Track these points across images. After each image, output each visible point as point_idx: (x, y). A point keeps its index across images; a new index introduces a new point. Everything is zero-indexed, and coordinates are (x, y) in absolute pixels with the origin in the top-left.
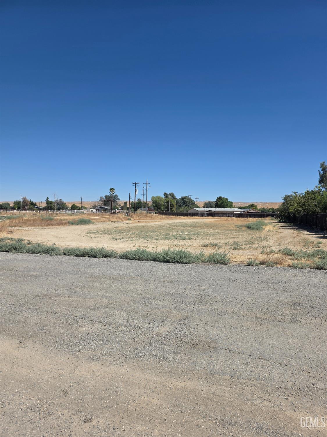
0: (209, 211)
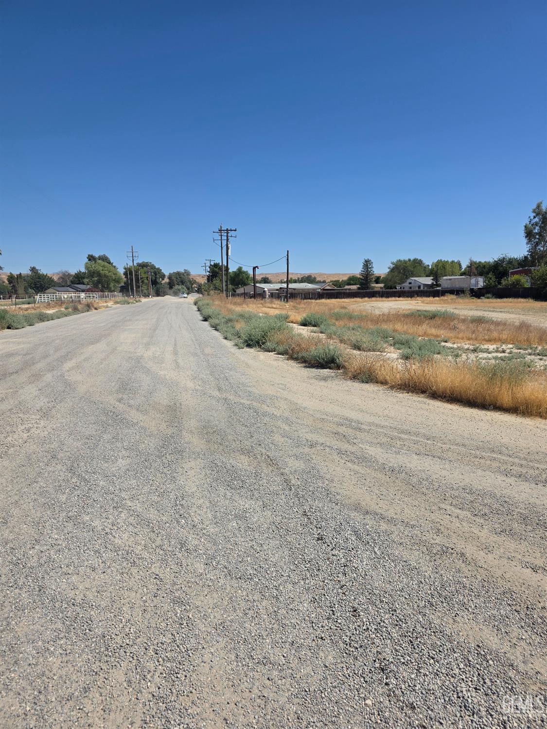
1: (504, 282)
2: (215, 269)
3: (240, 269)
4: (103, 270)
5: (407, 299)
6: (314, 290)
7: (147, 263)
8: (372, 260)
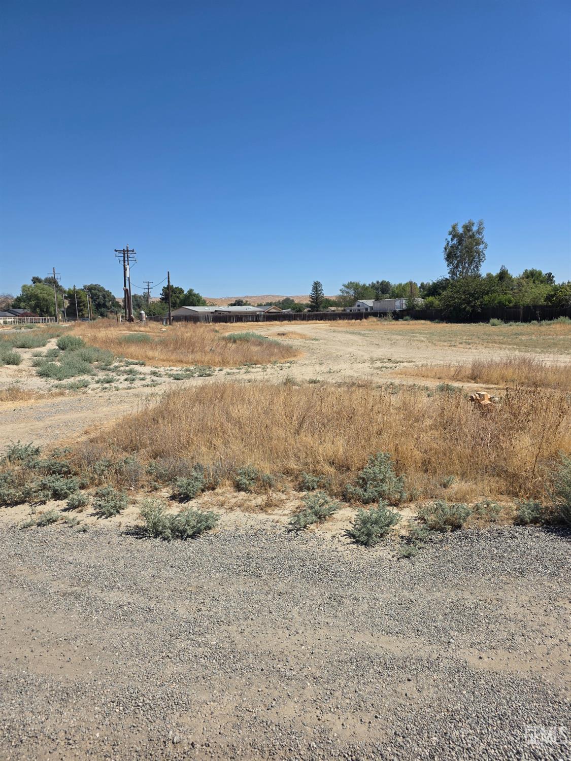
0: (216, 311)
3: (190, 291)
4: (41, 293)
6: (256, 312)
7: (96, 285)
8: (322, 283)
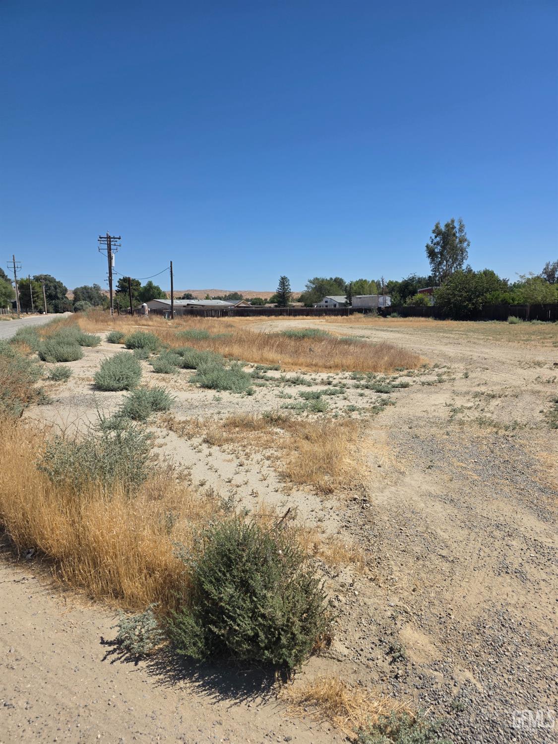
0: (188, 305)
1: (408, 301)
2: (125, 284)
3: (150, 284)
5: (315, 317)
6: (226, 307)
7: (46, 275)
8: (289, 278)
